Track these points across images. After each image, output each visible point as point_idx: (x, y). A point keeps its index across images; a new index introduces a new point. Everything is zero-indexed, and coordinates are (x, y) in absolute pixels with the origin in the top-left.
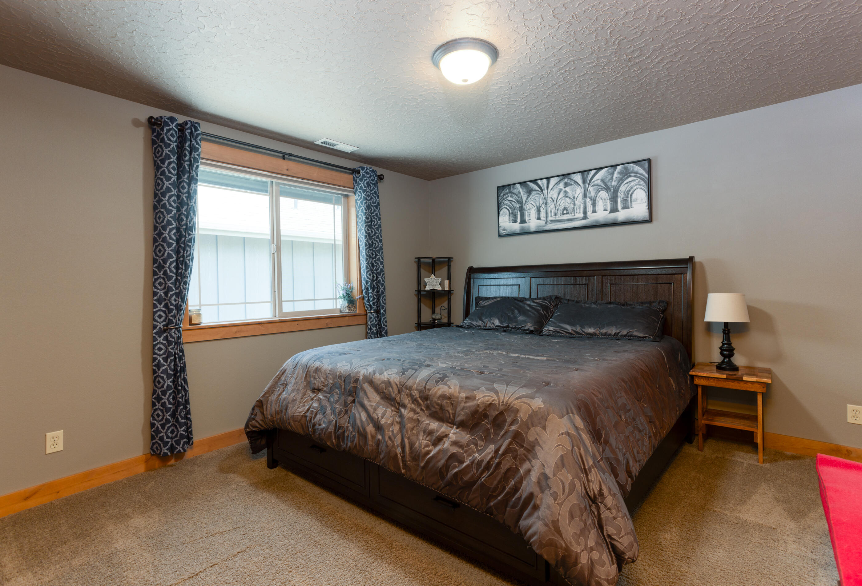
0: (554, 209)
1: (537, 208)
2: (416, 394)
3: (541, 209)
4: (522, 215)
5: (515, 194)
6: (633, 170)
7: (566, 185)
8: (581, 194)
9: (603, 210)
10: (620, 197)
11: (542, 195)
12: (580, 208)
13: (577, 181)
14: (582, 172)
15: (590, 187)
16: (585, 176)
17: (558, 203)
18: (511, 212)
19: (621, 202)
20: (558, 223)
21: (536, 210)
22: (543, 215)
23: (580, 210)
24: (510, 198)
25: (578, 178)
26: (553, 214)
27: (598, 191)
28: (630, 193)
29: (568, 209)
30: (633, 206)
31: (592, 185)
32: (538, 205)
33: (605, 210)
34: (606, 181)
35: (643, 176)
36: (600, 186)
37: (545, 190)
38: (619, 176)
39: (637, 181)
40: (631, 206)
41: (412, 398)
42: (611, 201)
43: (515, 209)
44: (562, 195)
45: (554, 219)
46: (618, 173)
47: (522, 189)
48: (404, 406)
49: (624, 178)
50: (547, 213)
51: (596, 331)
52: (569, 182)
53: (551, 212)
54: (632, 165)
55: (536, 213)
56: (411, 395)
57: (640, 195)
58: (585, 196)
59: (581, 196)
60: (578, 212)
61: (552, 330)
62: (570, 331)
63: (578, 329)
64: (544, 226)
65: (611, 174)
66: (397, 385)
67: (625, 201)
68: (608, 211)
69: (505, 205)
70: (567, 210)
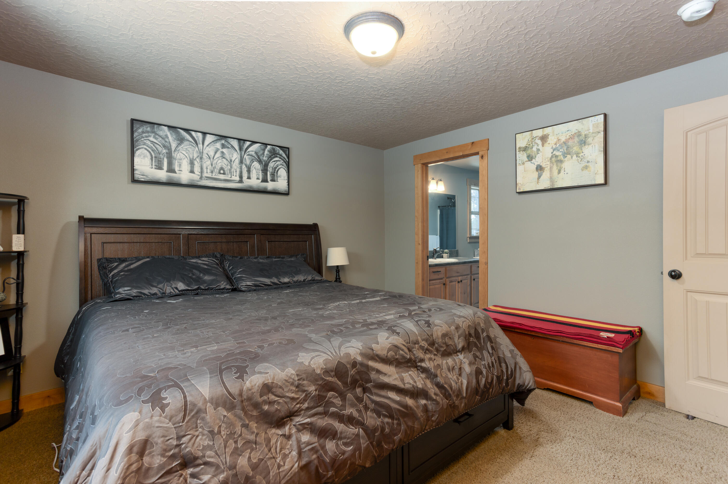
0: (210, 165)
1: (191, 160)
2: (424, 344)
3: (196, 163)
4: (170, 164)
5: (160, 136)
6: (279, 152)
7: (223, 146)
8: (237, 160)
9: (256, 178)
10: (270, 171)
11: (197, 148)
12: (236, 172)
13: (234, 146)
14: (239, 140)
15: (245, 156)
16: (242, 144)
17: (215, 162)
18: (154, 156)
19: (270, 175)
20: (214, 181)
21: (189, 162)
22: (197, 169)
23: (236, 174)
24: (152, 139)
25: (235, 143)
26: (209, 171)
27: (252, 161)
28: (277, 170)
29: (225, 169)
30: (278, 180)
31: (247, 154)
32: (191, 157)
33: (258, 179)
34: (259, 154)
35: (285, 159)
36: (254, 157)
37: (200, 144)
38: (268, 153)
39: (281, 162)
40: (277, 180)
41: (423, 350)
42: (262, 172)
43: (160, 154)
44: (218, 154)
45: (210, 176)
46: (268, 151)
47: (171, 134)
48: (422, 360)
49: (272, 157)
50: (202, 168)
51: (290, 280)
52: (226, 144)
53: (207, 168)
54: (278, 148)
55: (189, 165)
56: (422, 348)
57: (282, 173)
58: (241, 162)
59: (237, 161)
60: (235, 175)
61: (251, 284)
62: (269, 283)
63: (275, 280)
64: (198, 181)
65: (262, 150)
66: (404, 345)
67: (273, 175)
68: (260, 180)
69: (144, 145)
70: (224, 171)
